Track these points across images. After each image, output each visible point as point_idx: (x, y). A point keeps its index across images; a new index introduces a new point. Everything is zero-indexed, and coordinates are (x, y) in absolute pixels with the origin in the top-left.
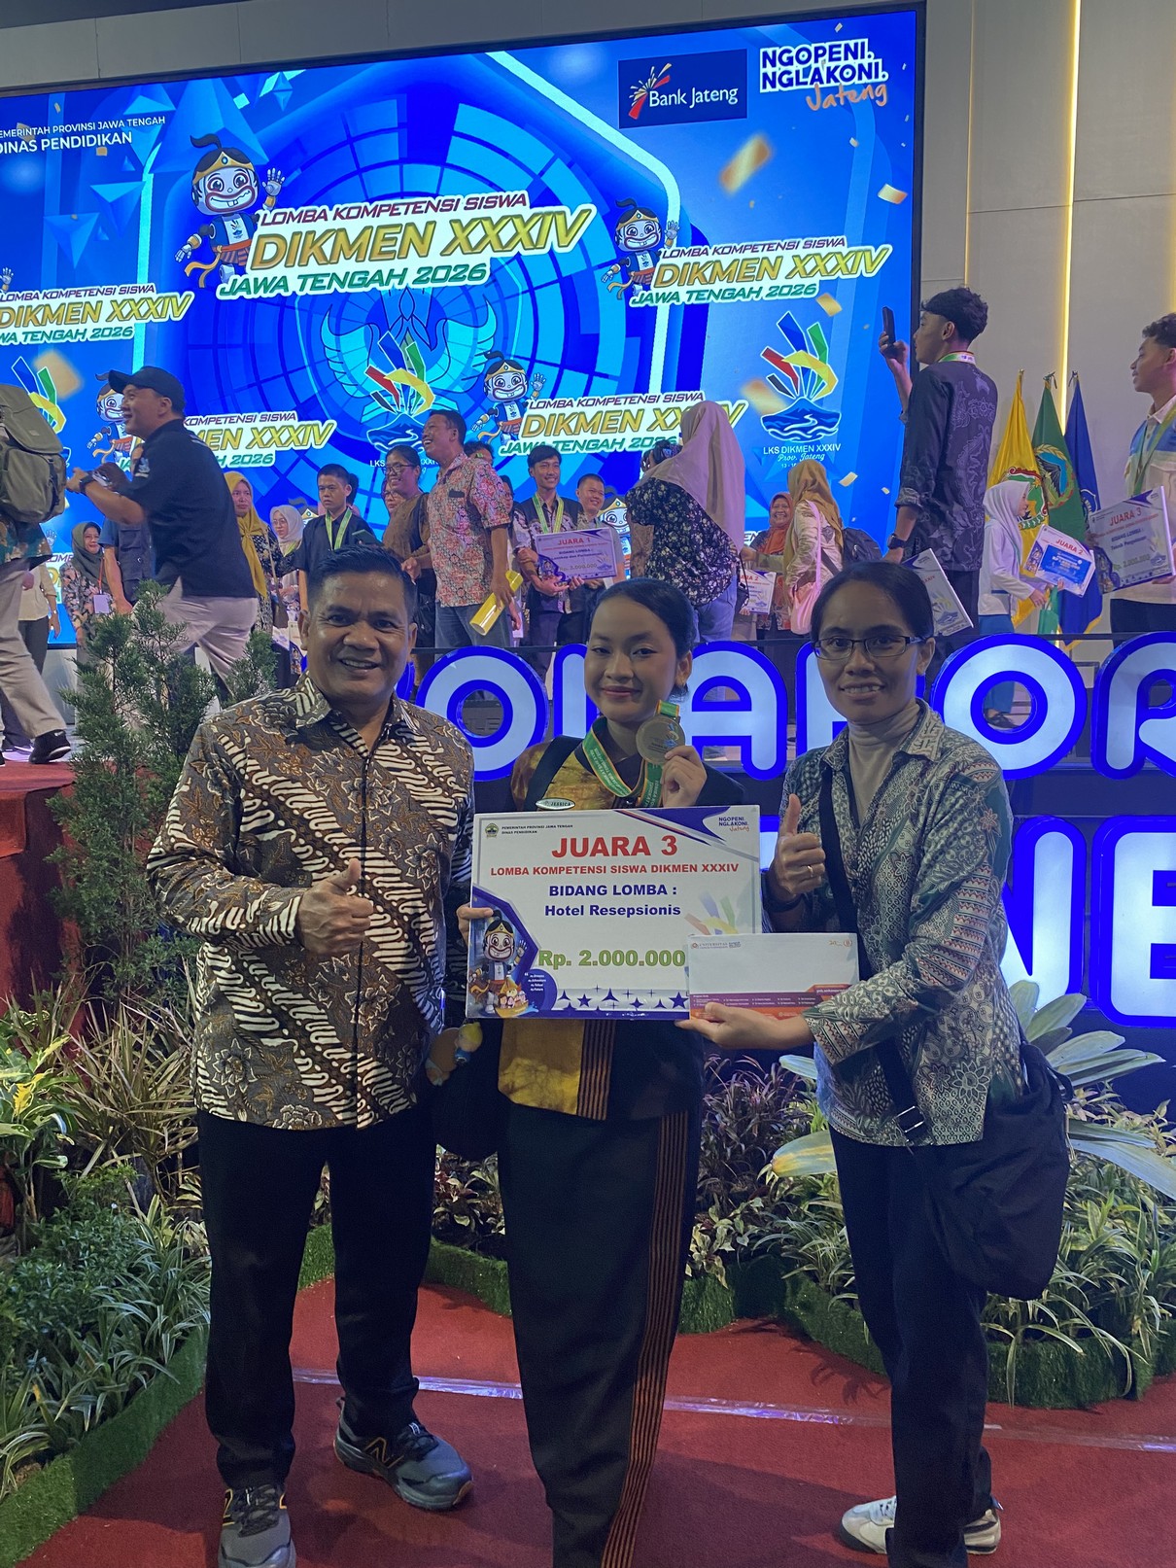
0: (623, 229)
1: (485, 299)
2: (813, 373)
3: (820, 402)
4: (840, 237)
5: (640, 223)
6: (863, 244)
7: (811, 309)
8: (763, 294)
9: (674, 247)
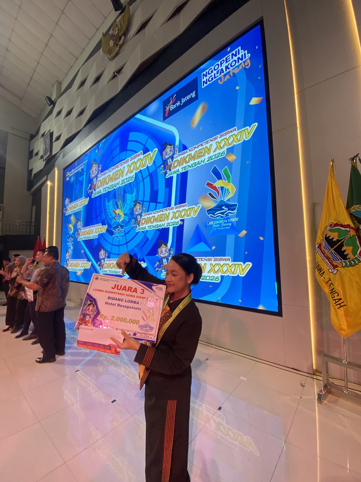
0: (164, 153)
1: (134, 185)
2: (225, 189)
3: (228, 200)
4: (234, 128)
5: (168, 149)
6: (244, 127)
7: (224, 161)
8: (205, 161)
9: (178, 154)
